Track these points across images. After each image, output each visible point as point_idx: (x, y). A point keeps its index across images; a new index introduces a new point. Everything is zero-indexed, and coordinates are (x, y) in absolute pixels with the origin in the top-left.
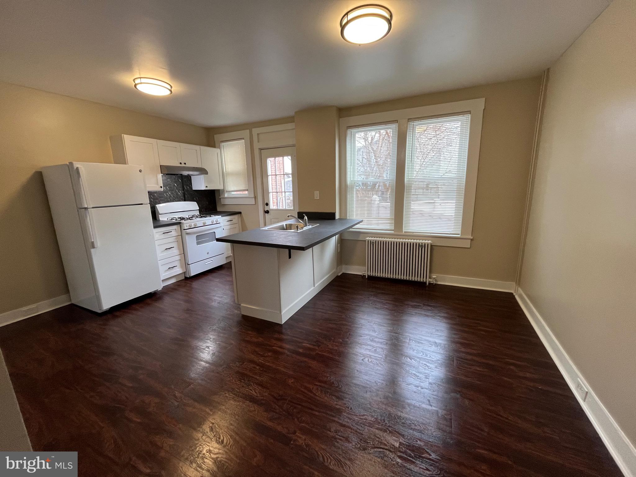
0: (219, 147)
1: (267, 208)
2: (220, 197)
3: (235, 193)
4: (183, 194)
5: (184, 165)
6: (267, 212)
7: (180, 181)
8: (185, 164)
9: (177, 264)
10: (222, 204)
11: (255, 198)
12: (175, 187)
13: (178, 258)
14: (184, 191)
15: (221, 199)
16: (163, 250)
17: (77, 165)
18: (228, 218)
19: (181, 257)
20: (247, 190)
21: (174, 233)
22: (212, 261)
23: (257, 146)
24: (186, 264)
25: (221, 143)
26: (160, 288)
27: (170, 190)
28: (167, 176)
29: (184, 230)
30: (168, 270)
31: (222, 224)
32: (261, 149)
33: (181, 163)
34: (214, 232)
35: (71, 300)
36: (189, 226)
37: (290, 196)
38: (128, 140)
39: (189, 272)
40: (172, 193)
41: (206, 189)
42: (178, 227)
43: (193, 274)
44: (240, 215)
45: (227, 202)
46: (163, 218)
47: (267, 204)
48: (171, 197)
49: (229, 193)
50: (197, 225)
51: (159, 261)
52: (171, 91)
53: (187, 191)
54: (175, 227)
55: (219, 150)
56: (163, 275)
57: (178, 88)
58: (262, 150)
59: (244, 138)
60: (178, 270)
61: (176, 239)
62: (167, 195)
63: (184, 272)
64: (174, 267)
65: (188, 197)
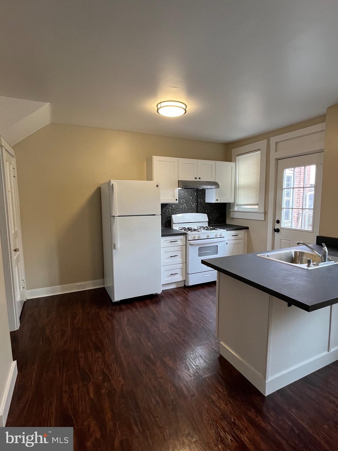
0: (235, 161)
1: (277, 226)
2: (230, 210)
3: (246, 207)
4: (196, 206)
5: (199, 180)
6: (277, 231)
7: (195, 194)
8: (200, 178)
9: (179, 271)
10: (231, 217)
11: (265, 213)
12: (191, 200)
13: (180, 266)
14: (197, 203)
15: (231, 212)
16: (168, 257)
17: (113, 182)
18: (233, 232)
19: (183, 265)
20: (257, 204)
21: (179, 243)
22: (211, 274)
23: (274, 155)
24: (186, 273)
25: (237, 157)
26: (159, 292)
27: (185, 203)
28: (185, 190)
29: (189, 240)
30: (170, 275)
31: (225, 239)
32: (277, 159)
33: (196, 178)
34: (217, 246)
35: (104, 284)
36: (194, 237)
37: (309, 214)
38: (157, 160)
39: (188, 282)
40: (187, 205)
41: (217, 202)
42: (184, 237)
43: (191, 284)
44: (247, 230)
45: (236, 216)
46: (176, 227)
47: (278, 222)
48: (186, 208)
49: (239, 207)
50: (201, 238)
51: (162, 266)
52: (185, 110)
53: (201, 203)
54: (181, 237)
55: (234, 163)
56: (165, 280)
57: (192, 106)
58: (279, 160)
59: (260, 149)
60: (179, 278)
61: (181, 248)
62: (182, 207)
63: (184, 280)
64: (176, 274)
65: (200, 209)
